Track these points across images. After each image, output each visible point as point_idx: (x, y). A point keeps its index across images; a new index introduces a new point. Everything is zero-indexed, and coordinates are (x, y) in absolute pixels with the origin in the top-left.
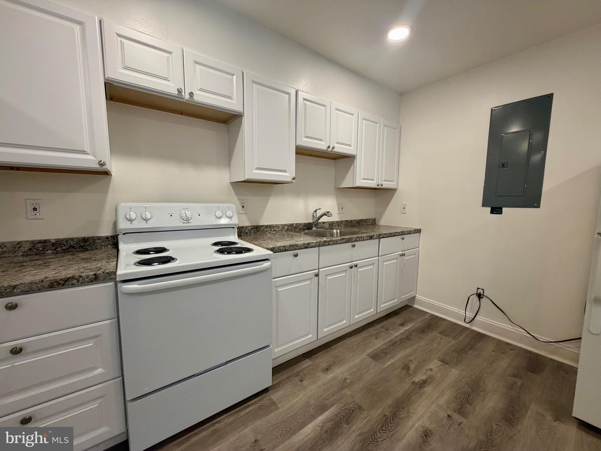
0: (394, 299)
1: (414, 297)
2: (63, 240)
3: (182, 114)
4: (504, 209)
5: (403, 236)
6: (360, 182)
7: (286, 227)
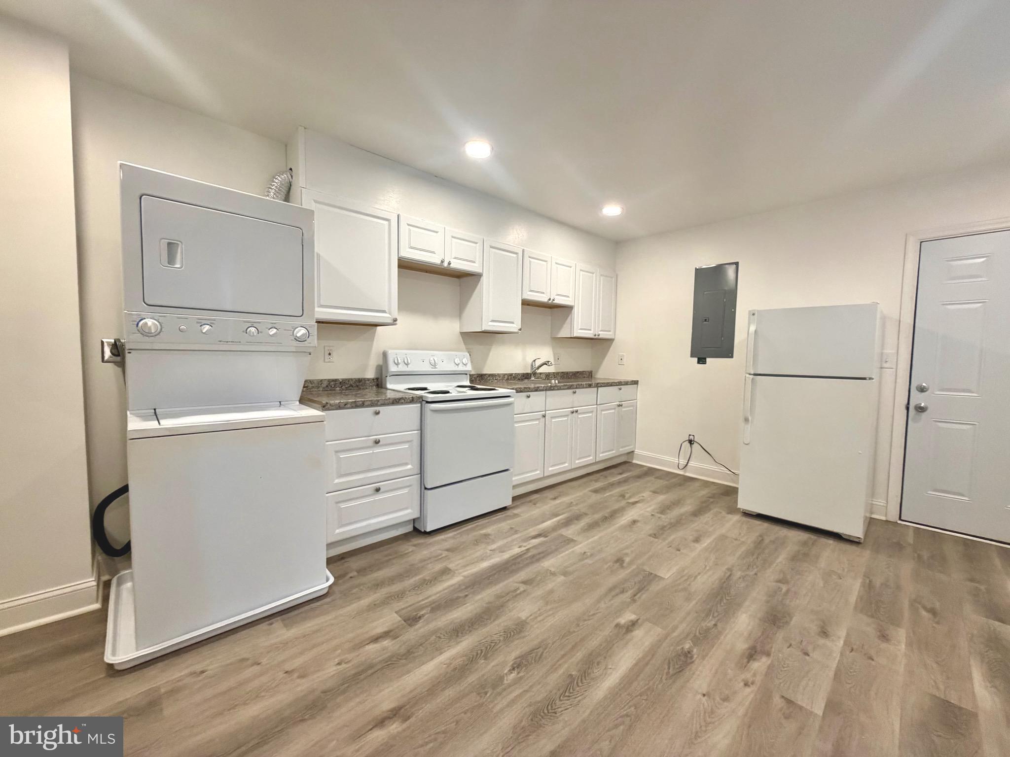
0: (613, 450)
1: (632, 453)
2: (346, 379)
4: (708, 360)
5: (620, 387)
6: (578, 333)
7: (506, 377)
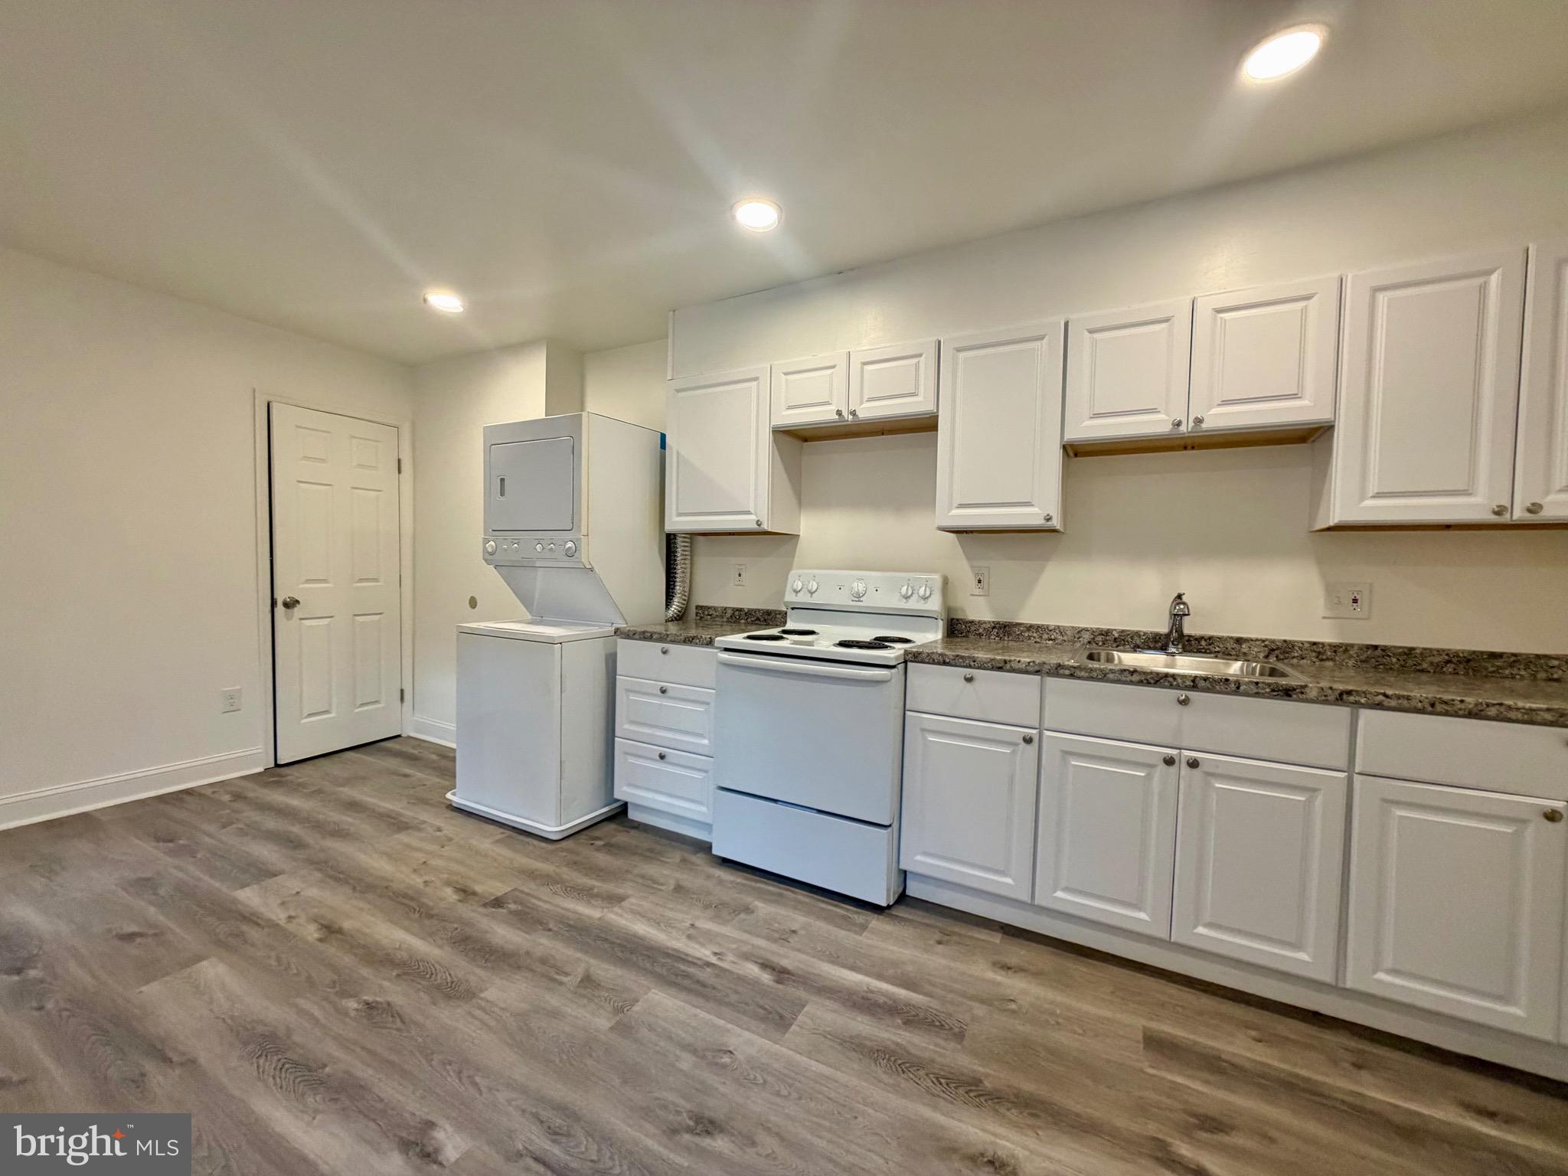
3: (883, 434)
